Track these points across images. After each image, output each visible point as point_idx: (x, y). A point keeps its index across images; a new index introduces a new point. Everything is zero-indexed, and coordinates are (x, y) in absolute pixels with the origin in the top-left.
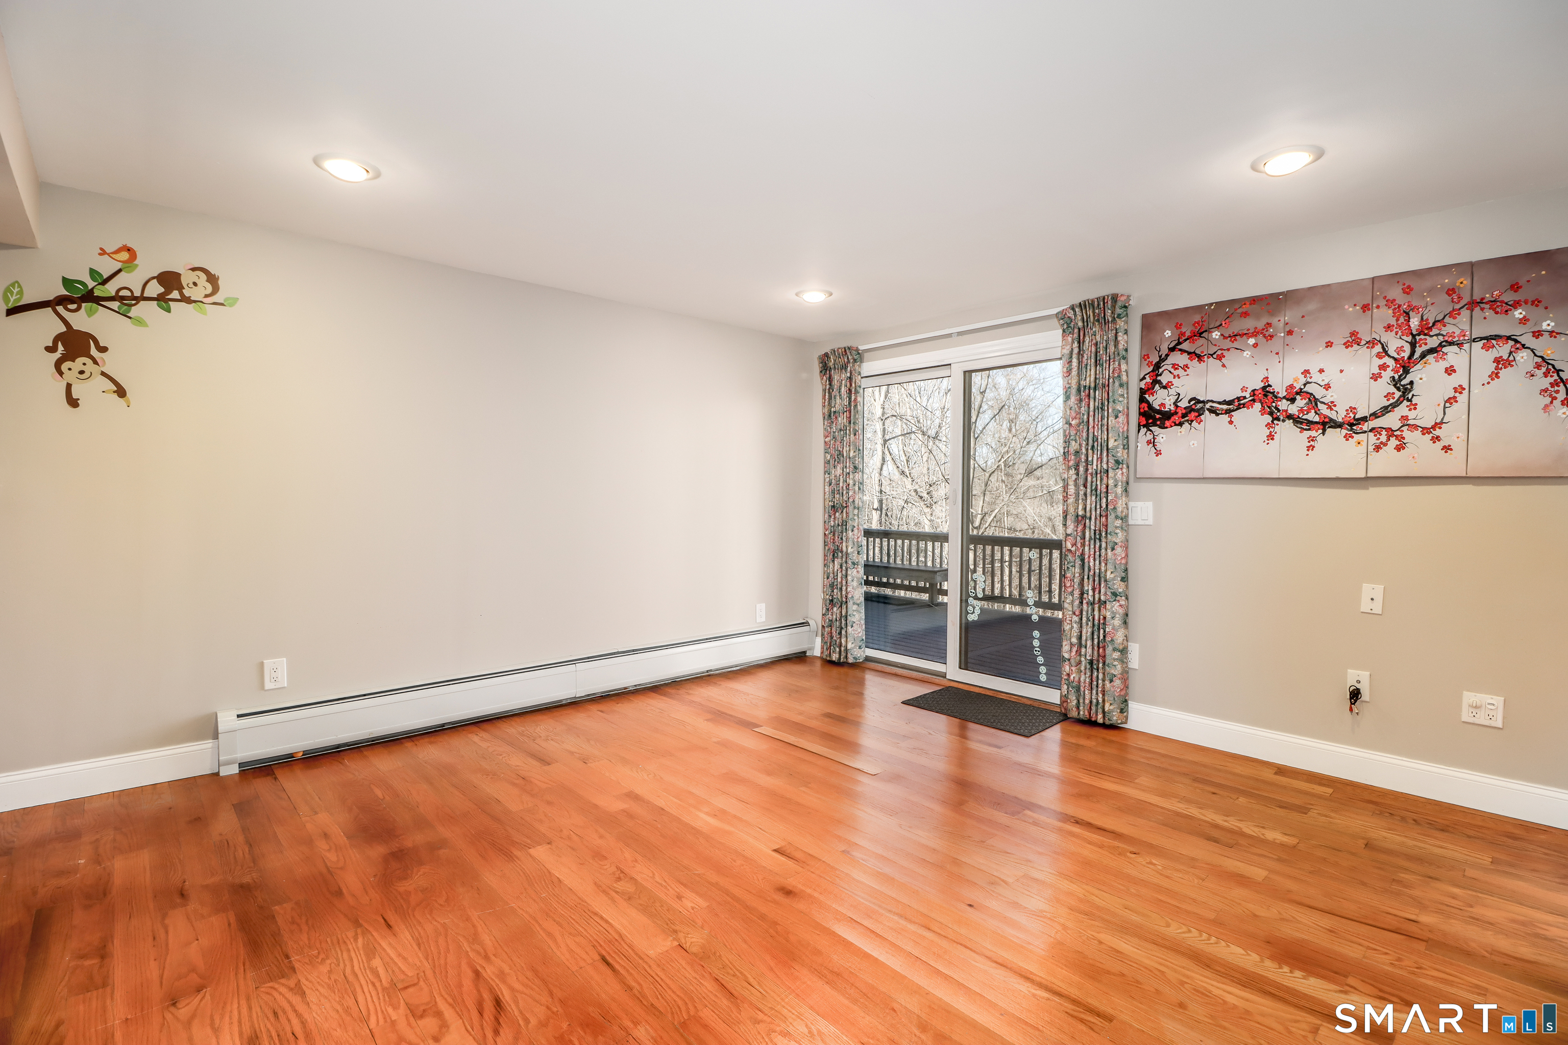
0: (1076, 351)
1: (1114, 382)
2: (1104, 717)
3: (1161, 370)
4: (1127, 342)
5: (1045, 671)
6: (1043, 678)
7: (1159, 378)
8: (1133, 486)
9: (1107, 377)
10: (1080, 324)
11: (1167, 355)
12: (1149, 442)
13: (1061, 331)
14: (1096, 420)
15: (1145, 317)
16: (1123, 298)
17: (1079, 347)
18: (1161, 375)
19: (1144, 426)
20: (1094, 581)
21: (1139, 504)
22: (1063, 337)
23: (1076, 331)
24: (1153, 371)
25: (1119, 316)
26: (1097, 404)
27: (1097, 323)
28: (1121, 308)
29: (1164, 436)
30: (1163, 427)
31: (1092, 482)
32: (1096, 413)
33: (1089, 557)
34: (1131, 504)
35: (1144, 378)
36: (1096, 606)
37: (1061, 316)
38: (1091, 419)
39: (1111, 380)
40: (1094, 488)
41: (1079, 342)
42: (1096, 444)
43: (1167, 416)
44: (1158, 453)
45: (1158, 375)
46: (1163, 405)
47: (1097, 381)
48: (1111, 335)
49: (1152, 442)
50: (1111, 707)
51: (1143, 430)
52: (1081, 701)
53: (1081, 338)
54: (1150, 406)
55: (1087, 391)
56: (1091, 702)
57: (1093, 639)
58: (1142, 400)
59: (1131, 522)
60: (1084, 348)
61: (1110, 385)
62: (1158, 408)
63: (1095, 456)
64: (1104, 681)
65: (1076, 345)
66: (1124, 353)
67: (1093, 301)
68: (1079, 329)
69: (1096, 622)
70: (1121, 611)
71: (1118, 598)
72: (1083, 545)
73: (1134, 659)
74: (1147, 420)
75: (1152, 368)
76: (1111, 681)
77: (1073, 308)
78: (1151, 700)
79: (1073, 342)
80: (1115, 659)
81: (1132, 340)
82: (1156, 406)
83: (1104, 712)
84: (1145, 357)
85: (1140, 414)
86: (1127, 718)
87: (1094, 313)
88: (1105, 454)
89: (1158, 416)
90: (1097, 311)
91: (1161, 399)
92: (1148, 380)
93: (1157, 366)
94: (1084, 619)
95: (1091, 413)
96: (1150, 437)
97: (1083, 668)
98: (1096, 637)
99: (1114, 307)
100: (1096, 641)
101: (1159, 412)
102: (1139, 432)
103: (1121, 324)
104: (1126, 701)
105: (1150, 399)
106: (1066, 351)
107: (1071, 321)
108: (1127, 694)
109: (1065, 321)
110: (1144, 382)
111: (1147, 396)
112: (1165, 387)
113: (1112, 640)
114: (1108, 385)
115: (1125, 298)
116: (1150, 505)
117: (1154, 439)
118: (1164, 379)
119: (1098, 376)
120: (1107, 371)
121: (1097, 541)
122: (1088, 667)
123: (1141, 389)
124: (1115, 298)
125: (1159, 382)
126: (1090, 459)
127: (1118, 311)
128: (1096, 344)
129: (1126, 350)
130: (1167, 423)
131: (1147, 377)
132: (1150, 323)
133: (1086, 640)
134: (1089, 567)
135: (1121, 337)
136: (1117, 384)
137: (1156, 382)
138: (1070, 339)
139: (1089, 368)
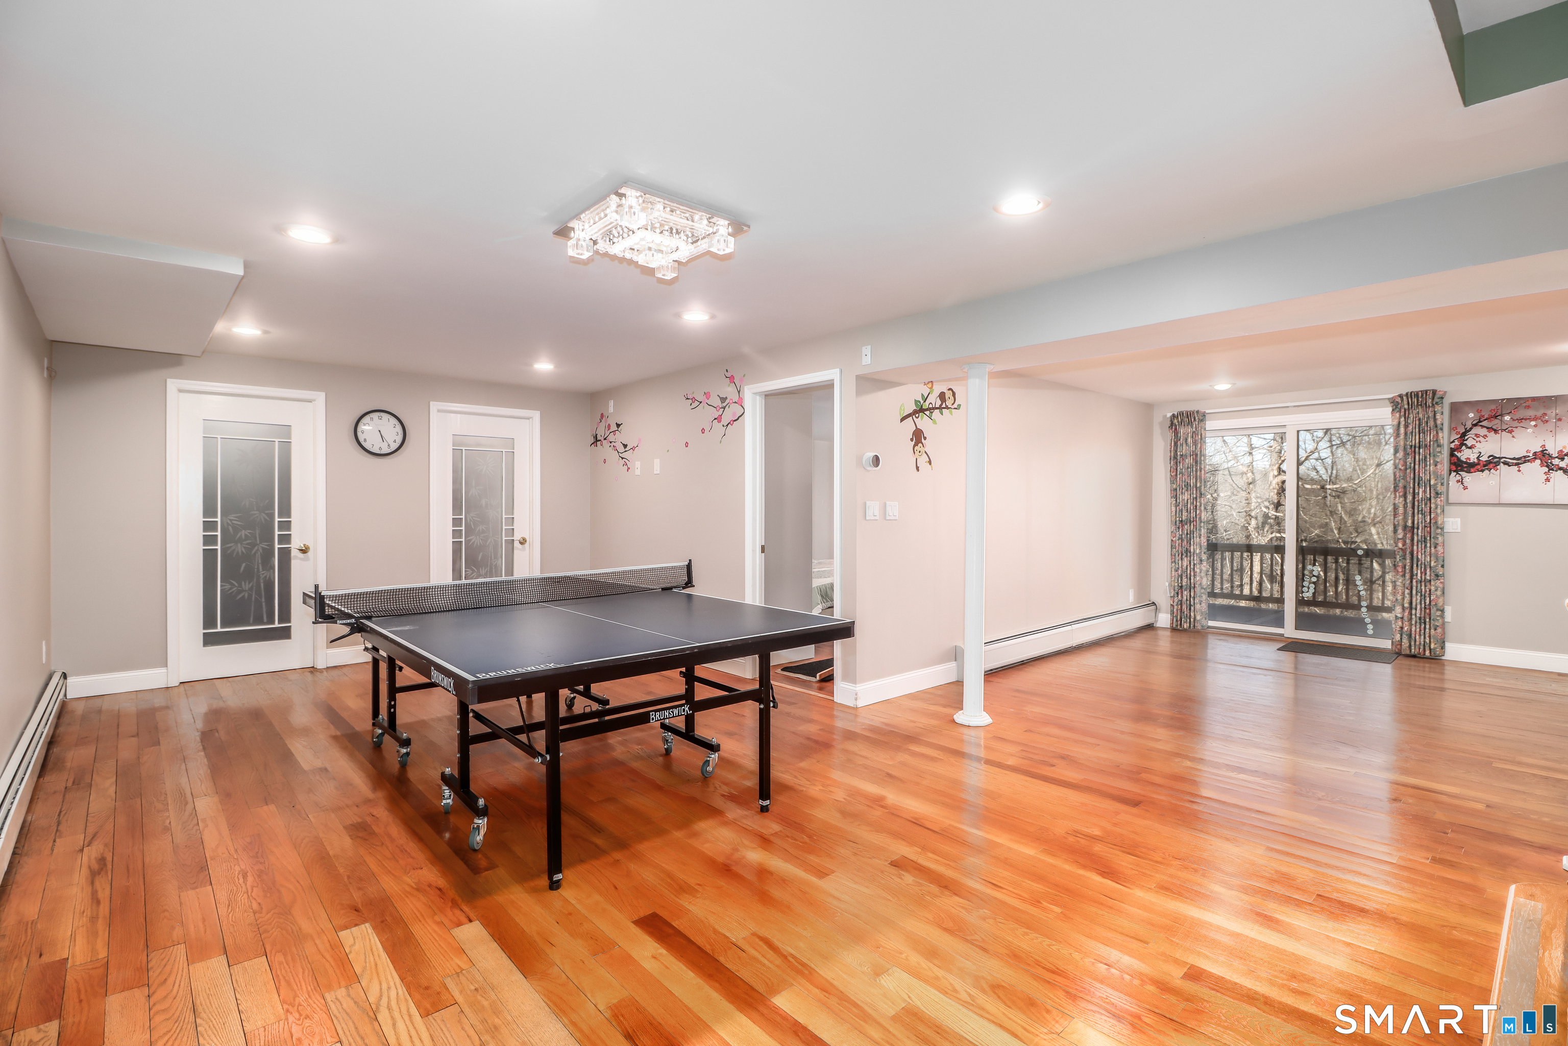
0: (1403, 423)
1: (1434, 444)
2: (1430, 653)
3: (1466, 438)
4: (1443, 419)
5: (1372, 627)
6: (1370, 632)
7: (1465, 442)
8: (1446, 508)
9: (1429, 440)
10: (1406, 406)
11: (1471, 429)
12: (1458, 481)
13: (1391, 409)
14: (1421, 467)
15: (1452, 403)
16: (1441, 393)
17: (1405, 420)
18: (1466, 440)
19: (1454, 471)
20: (1421, 568)
21: (1451, 520)
22: (1392, 413)
23: (1403, 410)
24: (1460, 437)
25: (1437, 403)
26: (1421, 457)
27: (1420, 407)
28: (1439, 398)
29: (1468, 478)
30: (1469, 472)
31: (1418, 506)
32: (1421, 463)
33: (1417, 553)
34: (1445, 519)
35: (1453, 442)
36: (1423, 584)
37: (1393, 401)
38: (1417, 467)
39: (1432, 443)
40: (1420, 509)
41: (1405, 418)
42: (1421, 482)
43: (1472, 465)
44: (1465, 488)
45: (1464, 440)
46: (1469, 459)
47: (1421, 443)
48: (1431, 414)
49: (1461, 481)
50: (1436, 646)
51: (1453, 474)
52: (1413, 643)
53: (1407, 415)
54: (1458, 459)
55: (1413, 449)
56: (1420, 644)
57: (1421, 604)
58: (1452, 455)
59: (1445, 531)
60: (1409, 421)
61: (1432, 446)
62: (1465, 460)
63: (1421, 490)
64: (1430, 629)
65: (1403, 419)
66: (1441, 426)
67: (1417, 393)
68: (1405, 409)
69: (1423, 593)
70: (1441, 586)
71: (1440, 578)
72: (1413, 545)
73: (1448, 617)
74: (1457, 467)
75: (1459, 436)
76: (1435, 629)
77: (1401, 396)
78: (1462, 641)
79: (1400, 417)
80: (1438, 616)
81: (1444, 418)
82: (1463, 459)
83: (1430, 649)
84: (1452, 429)
85: (1451, 463)
86: (1444, 652)
87: (1418, 400)
88: (1428, 489)
89: (1465, 465)
90: (1420, 399)
91: (1465, 455)
92: (1457, 442)
93: (1464, 435)
94: (1414, 592)
95: (1417, 463)
96: (1458, 478)
97: (1413, 622)
98: (1423, 602)
99: (1433, 399)
100: (1423, 606)
101: (1466, 463)
102: (1450, 474)
103: (1438, 408)
104: (1444, 642)
105: (1459, 455)
106: (1396, 423)
107: (1398, 404)
108: (1444, 638)
109: (1396, 404)
110: (1454, 444)
111: (1456, 453)
112: (1470, 448)
113: (1436, 604)
114: (1430, 446)
115: (1443, 393)
116: (1459, 520)
117: (1462, 479)
118: (1469, 442)
119: (1421, 440)
120: (1429, 437)
121: (1423, 543)
122: (1418, 621)
123: (1451, 448)
124: (1434, 392)
125: (1466, 445)
126: (1417, 491)
127: (1436, 400)
128: (1419, 420)
129: (1442, 424)
130: (1472, 470)
131: (1456, 441)
132: (1456, 408)
133: (1416, 605)
134: (1418, 558)
135: (1438, 416)
136: (1436, 445)
137: (1462, 444)
138: (1398, 415)
139: (1414, 434)
